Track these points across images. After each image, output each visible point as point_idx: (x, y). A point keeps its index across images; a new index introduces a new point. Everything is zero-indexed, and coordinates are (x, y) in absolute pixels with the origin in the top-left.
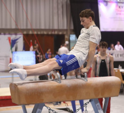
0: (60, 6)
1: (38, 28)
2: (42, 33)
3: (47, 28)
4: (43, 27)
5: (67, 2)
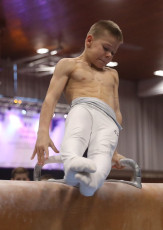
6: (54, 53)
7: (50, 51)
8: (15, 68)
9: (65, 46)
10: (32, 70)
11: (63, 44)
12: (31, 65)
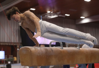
0: (15, 31)
1: (3, 41)
2: (5, 44)
3: (8, 41)
4: (6, 41)
5: (18, 29)
6: (52, 12)
7: (51, 12)
8: (41, 17)
9: (55, 10)
10: (46, 17)
11: (54, 10)
12: (46, 16)
